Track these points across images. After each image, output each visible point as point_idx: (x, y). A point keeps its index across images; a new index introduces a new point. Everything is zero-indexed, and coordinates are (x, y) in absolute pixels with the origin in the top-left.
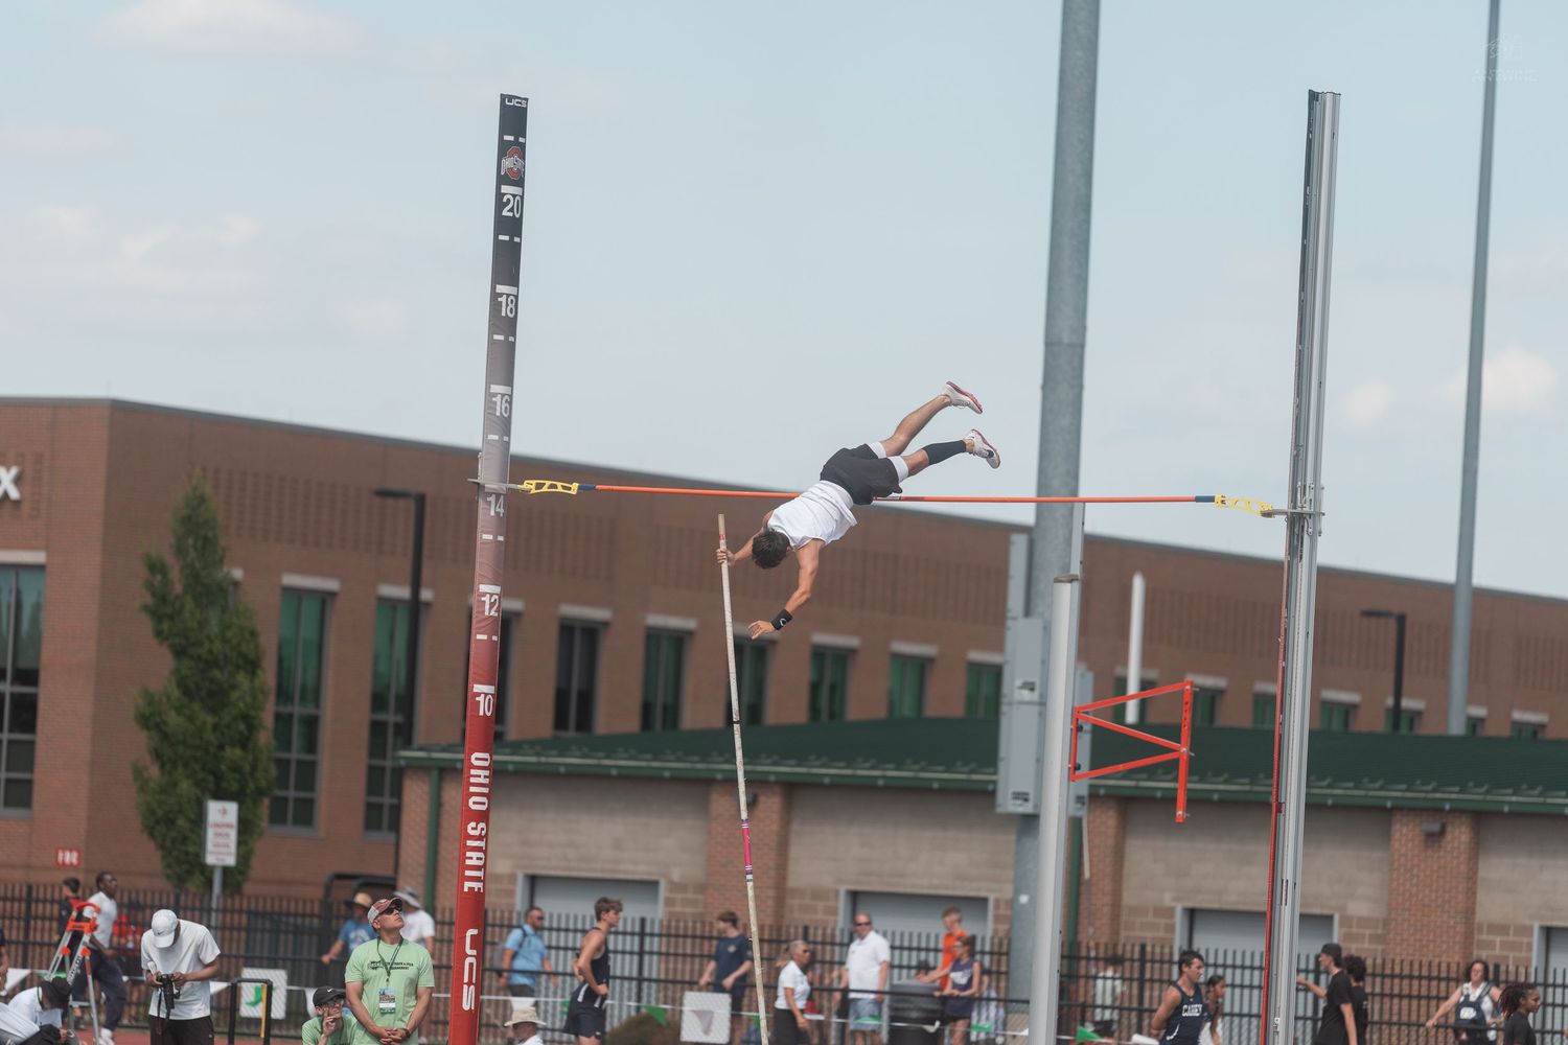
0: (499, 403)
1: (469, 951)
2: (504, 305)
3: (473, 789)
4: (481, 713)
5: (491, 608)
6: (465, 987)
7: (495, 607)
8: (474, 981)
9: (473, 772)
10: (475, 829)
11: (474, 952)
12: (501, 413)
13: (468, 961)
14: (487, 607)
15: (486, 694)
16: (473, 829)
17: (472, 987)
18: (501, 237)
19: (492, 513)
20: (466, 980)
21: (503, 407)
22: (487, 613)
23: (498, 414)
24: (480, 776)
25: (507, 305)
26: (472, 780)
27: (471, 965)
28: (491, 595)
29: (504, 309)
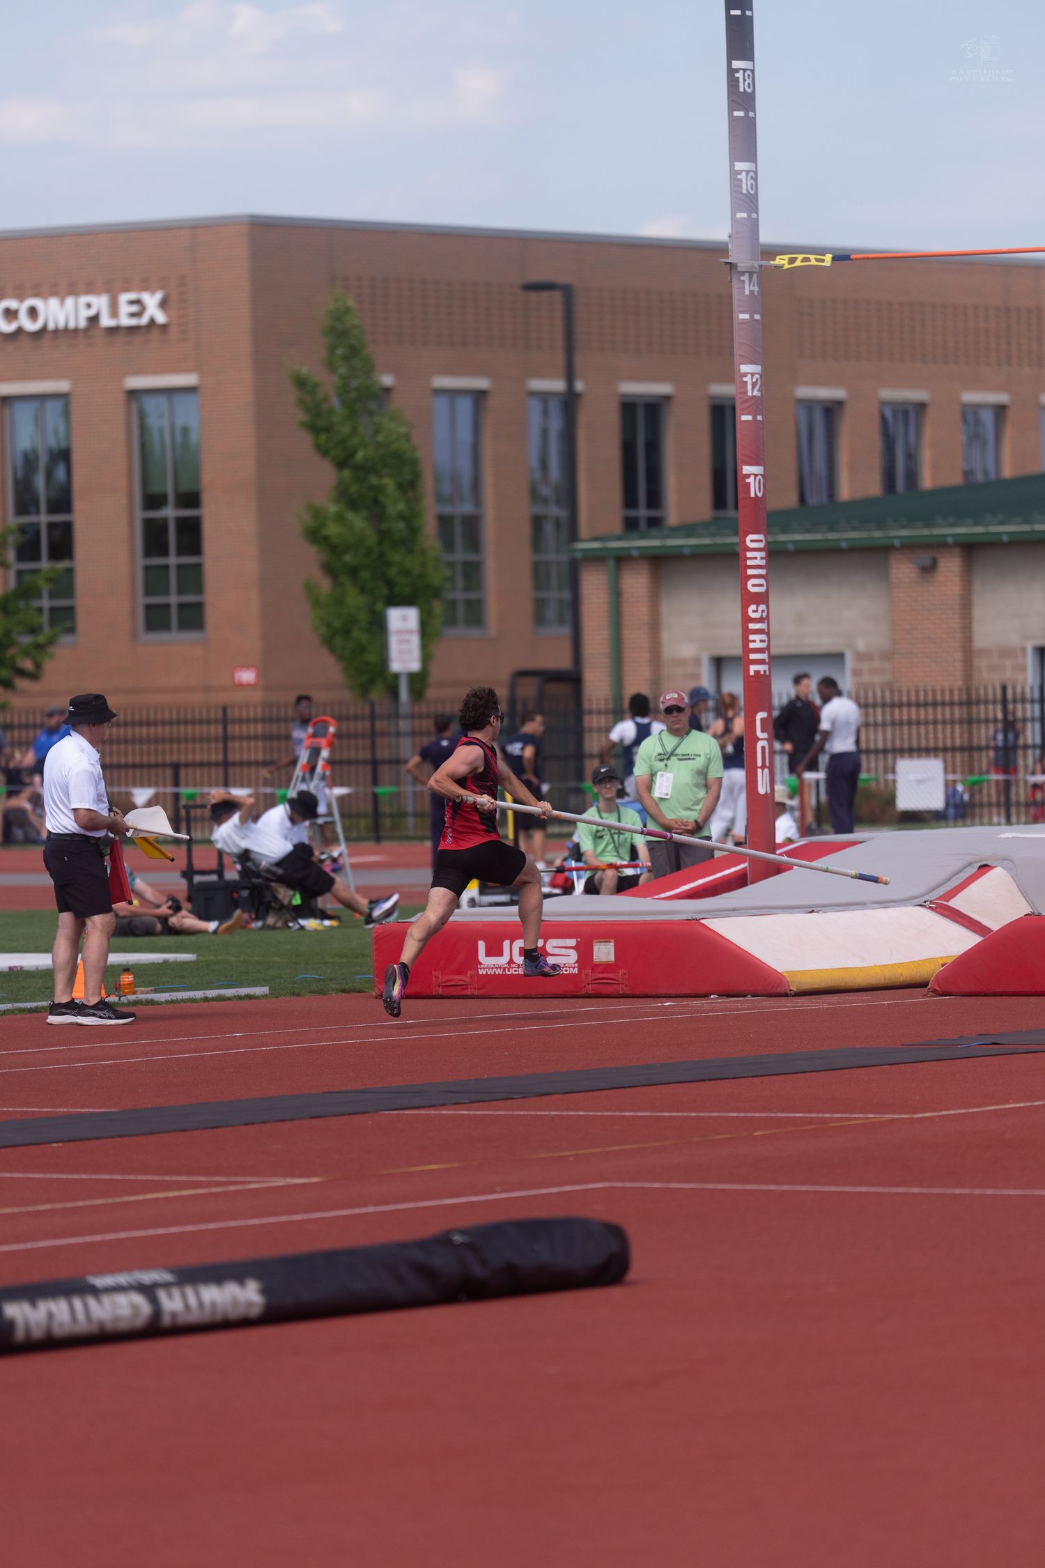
0: (744, 180)
1: (760, 734)
2: (741, 80)
3: (750, 572)
4: (753, 495)
5: (753, 387)
6: (759, 771)
7: (757, 387)
8: (767, 764)
9: (749, 554)
10: (756, 611)
11: (765, 735)
12: (748, 191)
13: (760, 744)
14: (750, 387)
15: (756, 475)
16: (754, 611)
17: (766, 771)
18: (733, 12)
19: (747, 292)
20: (759, 763)
21: (749, 184)
22: (750, 394)
23: (744, 191)
24: (756, 558)
25: (744, 80)
26: (749, 563)
27: (763, 748)
28: (753, 375)
29: (741, 85)
